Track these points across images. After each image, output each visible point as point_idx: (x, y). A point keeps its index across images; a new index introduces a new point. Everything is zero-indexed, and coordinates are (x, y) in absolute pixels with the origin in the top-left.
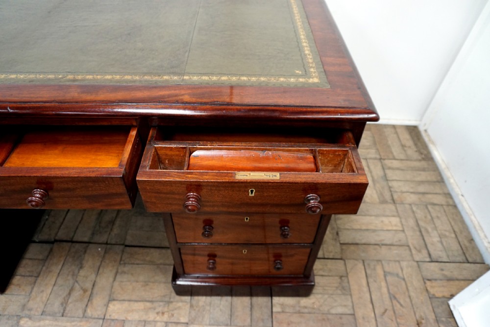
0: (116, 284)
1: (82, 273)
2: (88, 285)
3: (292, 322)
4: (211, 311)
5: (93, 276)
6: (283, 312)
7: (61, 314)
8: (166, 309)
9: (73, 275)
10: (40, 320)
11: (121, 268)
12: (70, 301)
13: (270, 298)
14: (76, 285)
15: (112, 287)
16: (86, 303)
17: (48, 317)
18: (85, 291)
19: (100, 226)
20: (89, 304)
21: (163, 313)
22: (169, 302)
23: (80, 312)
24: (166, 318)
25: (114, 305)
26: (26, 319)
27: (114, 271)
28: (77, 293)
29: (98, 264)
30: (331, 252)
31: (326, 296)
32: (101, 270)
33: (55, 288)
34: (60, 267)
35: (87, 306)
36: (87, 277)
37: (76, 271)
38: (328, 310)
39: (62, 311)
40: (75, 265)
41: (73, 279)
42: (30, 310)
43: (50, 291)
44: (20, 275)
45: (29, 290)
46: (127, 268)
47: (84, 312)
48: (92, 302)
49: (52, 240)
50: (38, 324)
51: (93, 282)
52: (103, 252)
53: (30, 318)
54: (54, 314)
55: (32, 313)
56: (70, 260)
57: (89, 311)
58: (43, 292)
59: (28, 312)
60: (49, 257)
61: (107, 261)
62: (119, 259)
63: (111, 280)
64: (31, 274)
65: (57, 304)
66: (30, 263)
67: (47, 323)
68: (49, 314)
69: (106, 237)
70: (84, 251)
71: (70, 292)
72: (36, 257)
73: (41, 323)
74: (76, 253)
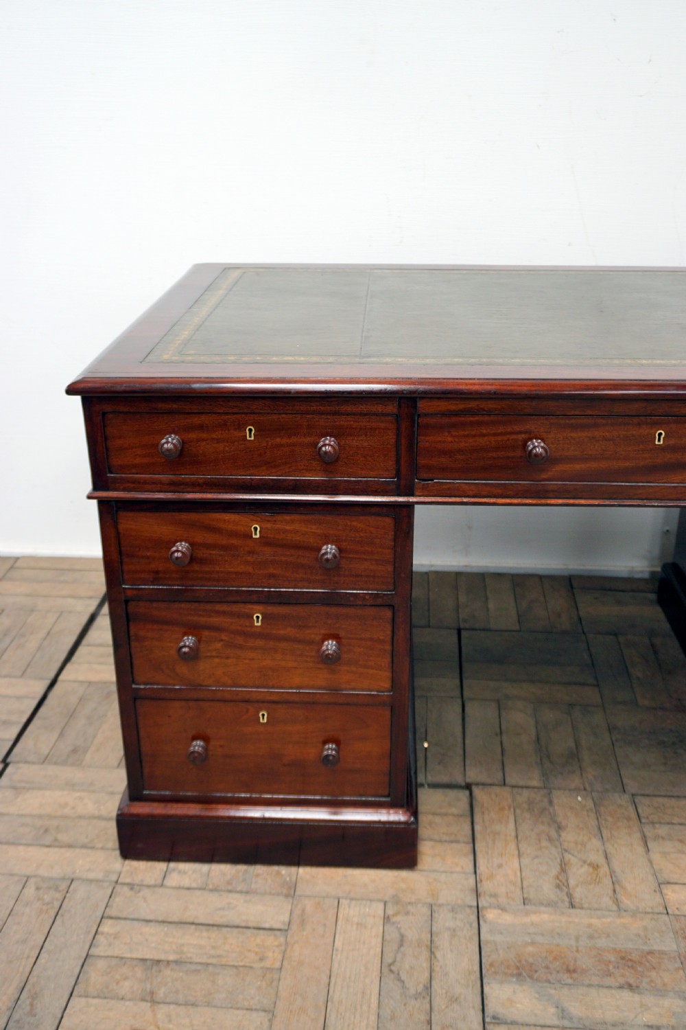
0: (656, 856)
1: (569, 836)
2: (599, 859)
5: (596, 842)
7: (567, 904)
9: (550, 840)
10: (527, 914)
11: (648, 830)
12: (572, 881)
14: (567, 856)
15: (650, 862)
16: (611, 886)
17: (543, 909)
18: (596, 867)
19: (551, 762)
20: (618, 888)
23: (607, 901)
25: (673, 891)
26: (496, 912)
27: (637, 835)
28: (579, 870)
29: (594, 822)
32: (606, 833)
33: (525, 861)
34: (511, 825)
35: (614, 891)
36: (584, 844)
37: (554, 834)
39: (566, 899)
40: (543, 823)
41: (556, 847)
42: (495, 896)
43: (516, 865)
44: (431, 840)
45: (467, 863)
46: (663, 830)
47: (617, 902)
48: (622, 887)
49: (463, 784)
50: (527, 920)
51: (601, 852)
52: (590, 804)
53: (503, 909)
54: (551, 904)
55: (503, 901)
56: (527, 815)
57: (626, 902)
58: (500, 866)
59: (493, 900)
60: (477, 810)
61: (610, 819)
62: (633, 815)
63: (640, 849)
64: (452, 838)
65: (547, 889)
66: (438, 819)
67: (544, 918)
68: (542, 904)
69: (576, 782)
70: (546, 800)
71: (564, 867)
72: (443, 811)
73: (534, 918)
74: (530, 803)
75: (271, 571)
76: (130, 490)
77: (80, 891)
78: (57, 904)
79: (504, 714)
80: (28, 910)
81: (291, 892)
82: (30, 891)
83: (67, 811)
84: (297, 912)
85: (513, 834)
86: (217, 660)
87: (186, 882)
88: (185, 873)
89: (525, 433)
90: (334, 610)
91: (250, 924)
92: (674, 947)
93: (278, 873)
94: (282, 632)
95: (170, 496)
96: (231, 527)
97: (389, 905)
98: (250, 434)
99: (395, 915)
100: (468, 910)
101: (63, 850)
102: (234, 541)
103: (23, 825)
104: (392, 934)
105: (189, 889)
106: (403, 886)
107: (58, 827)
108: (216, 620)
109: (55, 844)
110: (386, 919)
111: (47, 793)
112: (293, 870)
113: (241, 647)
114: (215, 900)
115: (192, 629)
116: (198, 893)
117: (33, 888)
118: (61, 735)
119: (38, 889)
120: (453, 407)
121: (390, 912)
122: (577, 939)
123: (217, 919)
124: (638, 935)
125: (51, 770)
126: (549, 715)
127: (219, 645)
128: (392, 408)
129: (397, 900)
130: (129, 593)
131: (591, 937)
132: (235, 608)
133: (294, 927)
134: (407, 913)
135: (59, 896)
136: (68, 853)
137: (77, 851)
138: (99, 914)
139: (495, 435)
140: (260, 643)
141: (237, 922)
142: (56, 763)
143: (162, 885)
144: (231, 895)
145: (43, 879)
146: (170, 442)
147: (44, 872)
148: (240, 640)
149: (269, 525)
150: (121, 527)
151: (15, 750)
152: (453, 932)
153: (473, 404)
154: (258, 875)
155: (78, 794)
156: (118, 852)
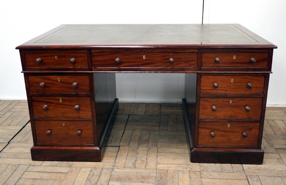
0: (158, 159)
1: (139, 155)
2: (144, 159)
3: (255, 172)
4: (211, 167)
5: (145, 157)
6: (249, 169)
8: (187, 167)
9: (135, 156)
10: (124, 169)
11: (159, 154)
12: (136, 164)
13: (241, 165)
14: (137, 159)
15: (157, 160)
16: (145, 165)
17: (128, 169)
18: (143, 161)
19: (141, 142)
21: (186, 168)
22: (188, 165)
23: (143, 167)
24: (188, 169)
25: (159, 165)
27: (156, 155)
28: (139, 161)
29: (146, 153)
30: (270, 151)
31: (271, 165)
32: (148, 155)
33: (127, 160)
34: (127, 153)
35: (146, 165)
36: (142, 157)
37: (136, 155)
38: (274, 169)
39: (134, 167)
40: (134, 153)
41: (135, 157)
42: (118, 166)
43: (125, 161)
44: (107, 156)
45: (114, 161)
46: (162, 154)
47: (145, 167)
48: (148, 165)
49: (118, 146)
50: (123, 171)
51: (146, 158)
52: (147, 149)
53: (118, 169)
54: (130, 168)
55: (119, 167)
56: (131, 151)
57: (148, 167)
58: (121, 161)
59: (117, 167)
60: (119, 150)
61: (151, 152)
62: (157, 151)
63: (155, 158)
64: (112, 156)
65: (130, 165)
66: (110, 153)
67: (128, 170)
68: (128, 168)
69: (146, 145)
70: (137, 149)
71: (136, 161)
72: (112, 151)
73: (125, 170)
74: (133, 149)
75: (63, 89)
76: (31, 71)
77: (21, 166)
78: (15, 169)
79: (134, 132)
80: (8, 170)
81: (70, 166)
82: (9, 167)
83: (22, 152)
84: (71, 170)
85: (126, 155)
86: (52, 110)
87: (47, 165)
88: (47, 163)
89: (115, 56)
90: (78, 98)
91: (59, 172)
92: (155, 175)
93: (69, 163)
94: (66, 103)
95: (39, 72)
96: (54, 79)
97: (93, 168)
98: (56, 57)
99: (93, 170)
100: (111, 169)
101: (19, 159)
102: (54, 82)
103: (10, 155)
104: (92, 173)
105: (47, 166)
106: (97, 165)
107: (19, 155)
108: (51, 101)
109: (18, 158)
110: (91, 171)
111: (17, 149)
112: (72, 162)
113: (57, 107)
114: (52, 168)
115: (46, 103)
116: (49, 167)
117: (10, 166)
118: (24, 137)
119: (11, 166)
120: (99, 51)
121: (92, 170)
122: (133, 174)
123: (52, 171)
124: (148, 173)
125: (19, 144)
126: (144, 132)
127: (52, 107)
128: (86, 51)
129: (95, 168)
130: (31, 95)
131: (137, 173)
132: (56, 98)
133: (69, 173)
134: (96, 170)
135: (16, 167)
136: (20, 160)
137: (22, 159)
138: (25, 171)
139: (109, 57)
140: (61, 106)
141: (56, 172)
142: (21, 143)
143: (41, 165)
144: (56, 167)
145: (13, 164)
146: (38, 60)
147: (13, 163)
148: (57, 105)
149: (62, 78)
150: (29, 79)
151: (12, 140)
152: (106, 173)
153: (103, 50)
154: (64, 163)
155: (25, 149)
156: (31, 159)
